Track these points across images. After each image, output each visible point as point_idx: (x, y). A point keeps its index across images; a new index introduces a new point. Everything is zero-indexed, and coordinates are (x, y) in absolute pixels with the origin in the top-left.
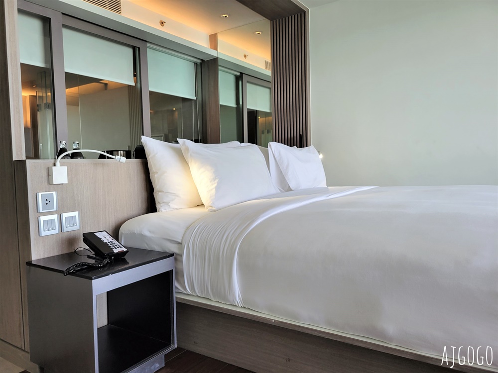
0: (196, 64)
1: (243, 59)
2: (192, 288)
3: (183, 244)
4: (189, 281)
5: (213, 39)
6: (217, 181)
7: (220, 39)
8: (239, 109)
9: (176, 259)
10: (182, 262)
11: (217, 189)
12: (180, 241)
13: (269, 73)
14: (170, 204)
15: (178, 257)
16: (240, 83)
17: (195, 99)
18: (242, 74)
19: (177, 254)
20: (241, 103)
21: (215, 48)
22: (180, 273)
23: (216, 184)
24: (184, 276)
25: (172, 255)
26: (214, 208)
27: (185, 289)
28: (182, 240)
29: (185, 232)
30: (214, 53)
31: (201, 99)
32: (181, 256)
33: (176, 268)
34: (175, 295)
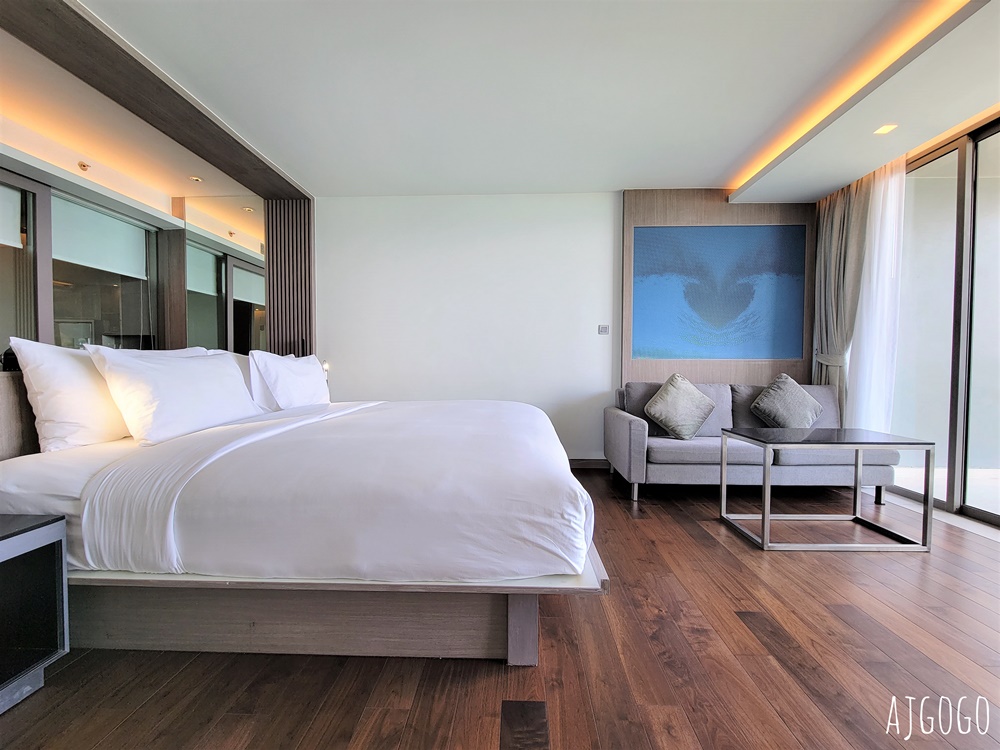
0: (147, 232)
1: (228, 237)
2: (99, 560)
3: (83, 500)
4: (94, 552)
5: (178, 205)
6: (156, 403)
7: (189, 205)
8: (221, 299)
9: (68, 523)
10: (81, 525)
11: (156, 415)
12: (77, 496)
13: (262, 258)
14: (66, 439)
15: (74, 520)
16: (223, 265)
17: (145, 278)
18: (225, 255)
19: (71, 516)
20: (224, 291)
21: (182, 217)
22: (75, 544)
23: (154, 409)
24: (83, 546)
25: (63, 518)
26: (149, 442)
27: (87, 564)
28: (81, 494)
29: (89, 481)
30: (180, 223)
31: (155, 281)
32: (79, 517)
33: (67, 536)
34: (66, 576)
